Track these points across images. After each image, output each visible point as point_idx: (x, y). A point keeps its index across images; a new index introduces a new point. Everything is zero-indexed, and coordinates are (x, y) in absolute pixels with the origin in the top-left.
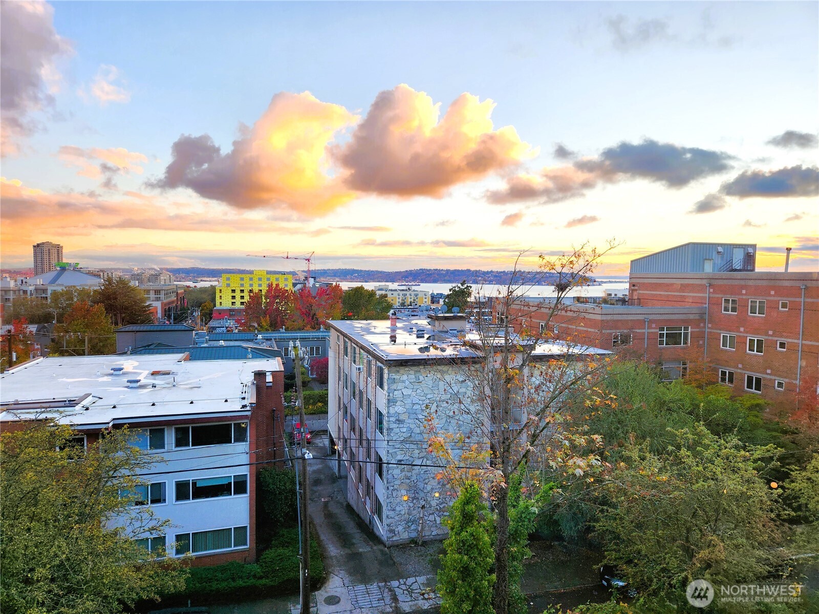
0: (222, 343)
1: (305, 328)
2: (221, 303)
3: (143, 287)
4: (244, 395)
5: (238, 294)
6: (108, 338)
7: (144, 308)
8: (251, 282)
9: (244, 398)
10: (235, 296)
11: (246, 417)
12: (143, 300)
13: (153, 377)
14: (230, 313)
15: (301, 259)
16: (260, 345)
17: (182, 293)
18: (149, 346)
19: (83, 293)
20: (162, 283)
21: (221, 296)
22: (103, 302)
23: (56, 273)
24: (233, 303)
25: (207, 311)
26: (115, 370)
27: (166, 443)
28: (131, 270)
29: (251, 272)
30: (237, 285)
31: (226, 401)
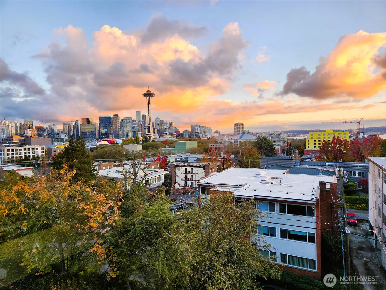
0: (307, 166)
1: (355, 161)
2: (308, 147)
3: (273, 140)
4: (313, 193)
5: (317, 142)
6: (258, 161)
7: (273, 149)
8: (324, 136)
9: (313, 195)
10: (315, 143)
11: (313, 204)
12: (272, 145)
13: (272, 179)
14: (313, 152)
15: (354, 122)
16: (327, 168)
17: (290, 142)
18: (273, 166)
19: (250, 143)
20: (282, 137)
21: (308, 143)
22: (257, 146)
23: (241, 135)
24: (315, 147)
25: (302, 151)
26: (257, 175)
27: (276, 210)
28: (269, 133)
29: (325, 131)
30: (317, 138)
31: (304, 195)
